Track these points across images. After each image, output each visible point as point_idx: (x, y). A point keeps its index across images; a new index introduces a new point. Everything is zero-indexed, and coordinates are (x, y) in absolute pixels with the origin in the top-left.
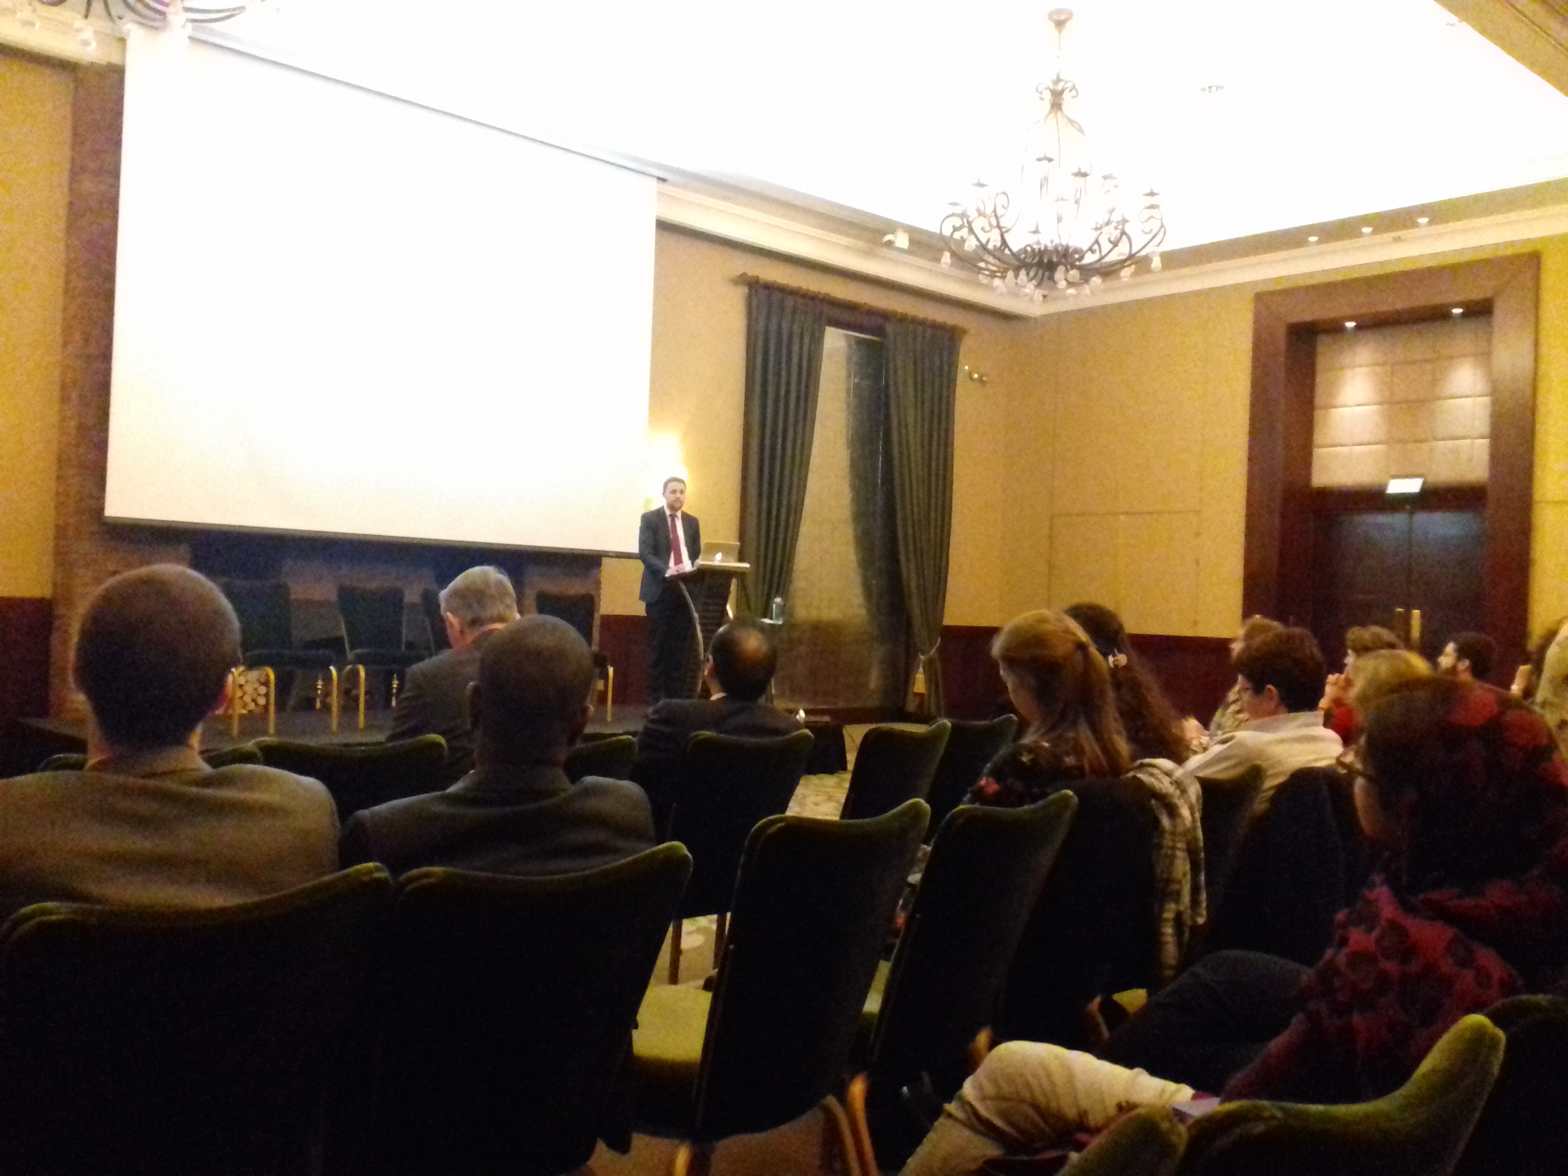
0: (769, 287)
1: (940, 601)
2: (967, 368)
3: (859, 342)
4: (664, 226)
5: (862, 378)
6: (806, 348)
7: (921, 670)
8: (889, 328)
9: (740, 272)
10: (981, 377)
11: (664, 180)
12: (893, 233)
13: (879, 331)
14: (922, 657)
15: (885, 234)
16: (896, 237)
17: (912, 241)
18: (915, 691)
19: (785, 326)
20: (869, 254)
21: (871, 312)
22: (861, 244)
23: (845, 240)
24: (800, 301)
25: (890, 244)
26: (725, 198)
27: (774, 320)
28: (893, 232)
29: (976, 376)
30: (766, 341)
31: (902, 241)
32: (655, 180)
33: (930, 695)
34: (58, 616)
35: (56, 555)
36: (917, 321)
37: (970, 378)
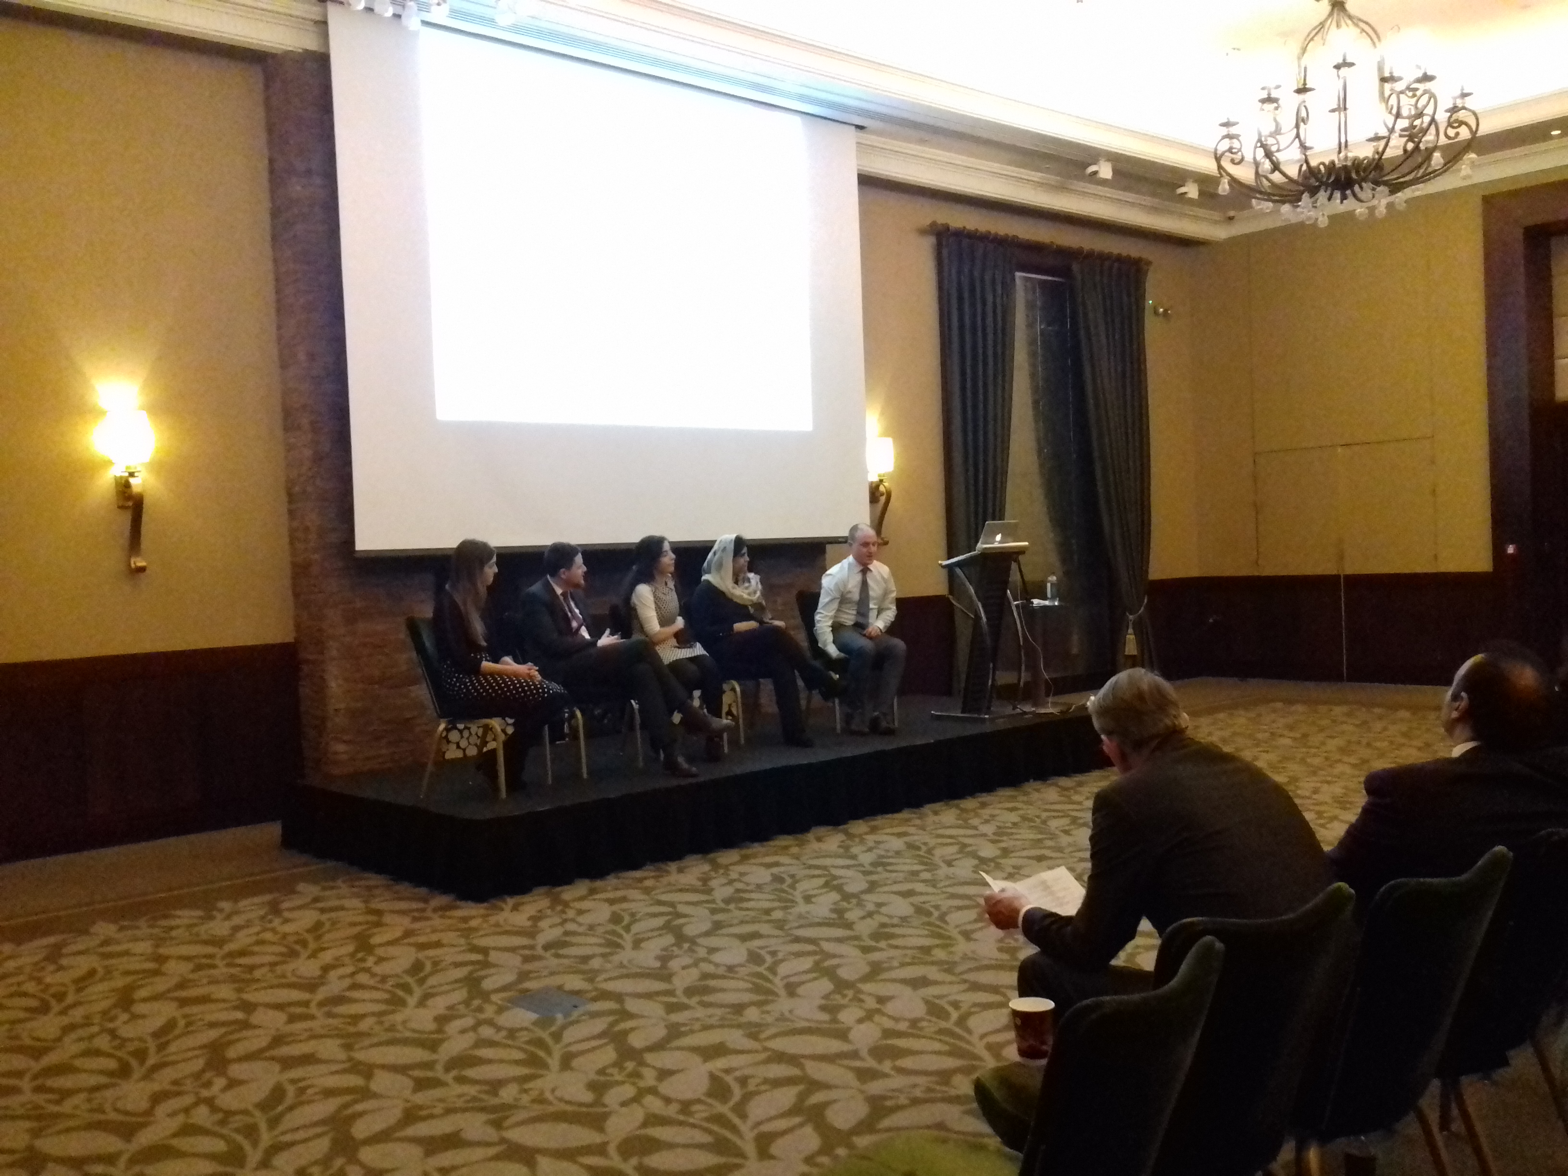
0: (959, 234)
1: (1145, 555)
2: (1151, 302)
4: (865, 180)
5: (1049, 325)
6: (999, 298)
7: (1130, 631)
8: (1075, 267)
9: (928, 222)
10: (1166, 311)
11: (860, 128)
12: (1097, 164)
13: (1066, 272)
14: (1131, 617)
15: (1090, 165)
16: (1100, 167)
17: (1116, 172)
18: (1126, 653)
19: (977, 275)
20: (1061, 188)
21: (1061, 251)
22: (1053, 179)
23: (1036, 176)
24: (991, 246)
25: (1091, 176)
26: (922, 142)
27: (966, 268)
28: (1095, 163)
29: (1161, 310)
30: (960, 295)
31: (1105, 171)
32: (853, 128)
33: (1142, 657)
34: (307, 661)
35: (296, 595)
36: (1103, 257)
37: (1156, 313)
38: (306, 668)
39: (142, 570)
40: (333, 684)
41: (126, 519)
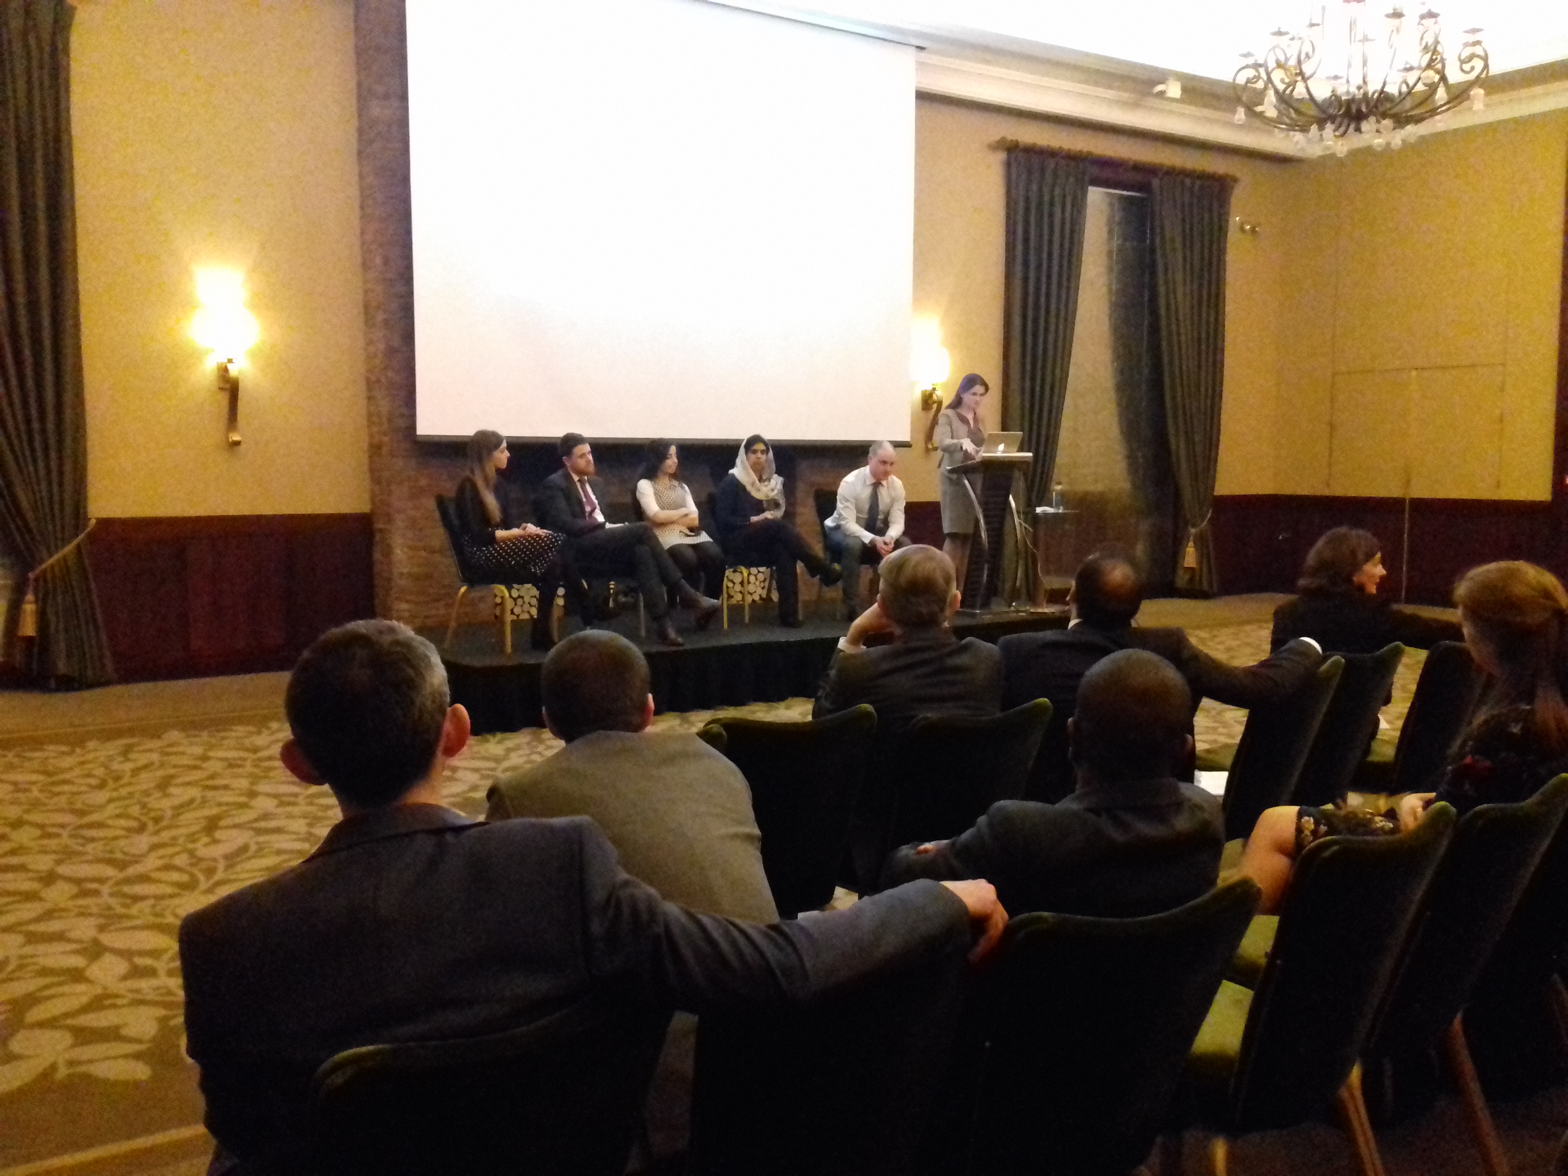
0: (1031, 151)
1: (1211, 472)
2: (1238, 219)
3: (1122, 200)
4: (923, 97)
5: (1125, 240)
6: (1068, 215)
7: (1191, 544)
9: (998, 137)
10: (1253, 230)
11: (921, 48)
14: (1193, 531)
17: (1184, 90)
18: (1186, 565)
19: (1046, 190)
20: (1135, 105)
21: (1137, 167)
24: (1063, 162)
25: (1162, 94)
27: (1035, 187)
28: (1164, 82)
30: (1027, 209)
31: (1174, 90)
33: (1201, 570)
34: (381, 531)
35: (372, 470)
36: (1184, 173)
37: (1242, 229)
38: (378, 537)
39: (237, 443)
40: (398, 551)
41: (224, 399)
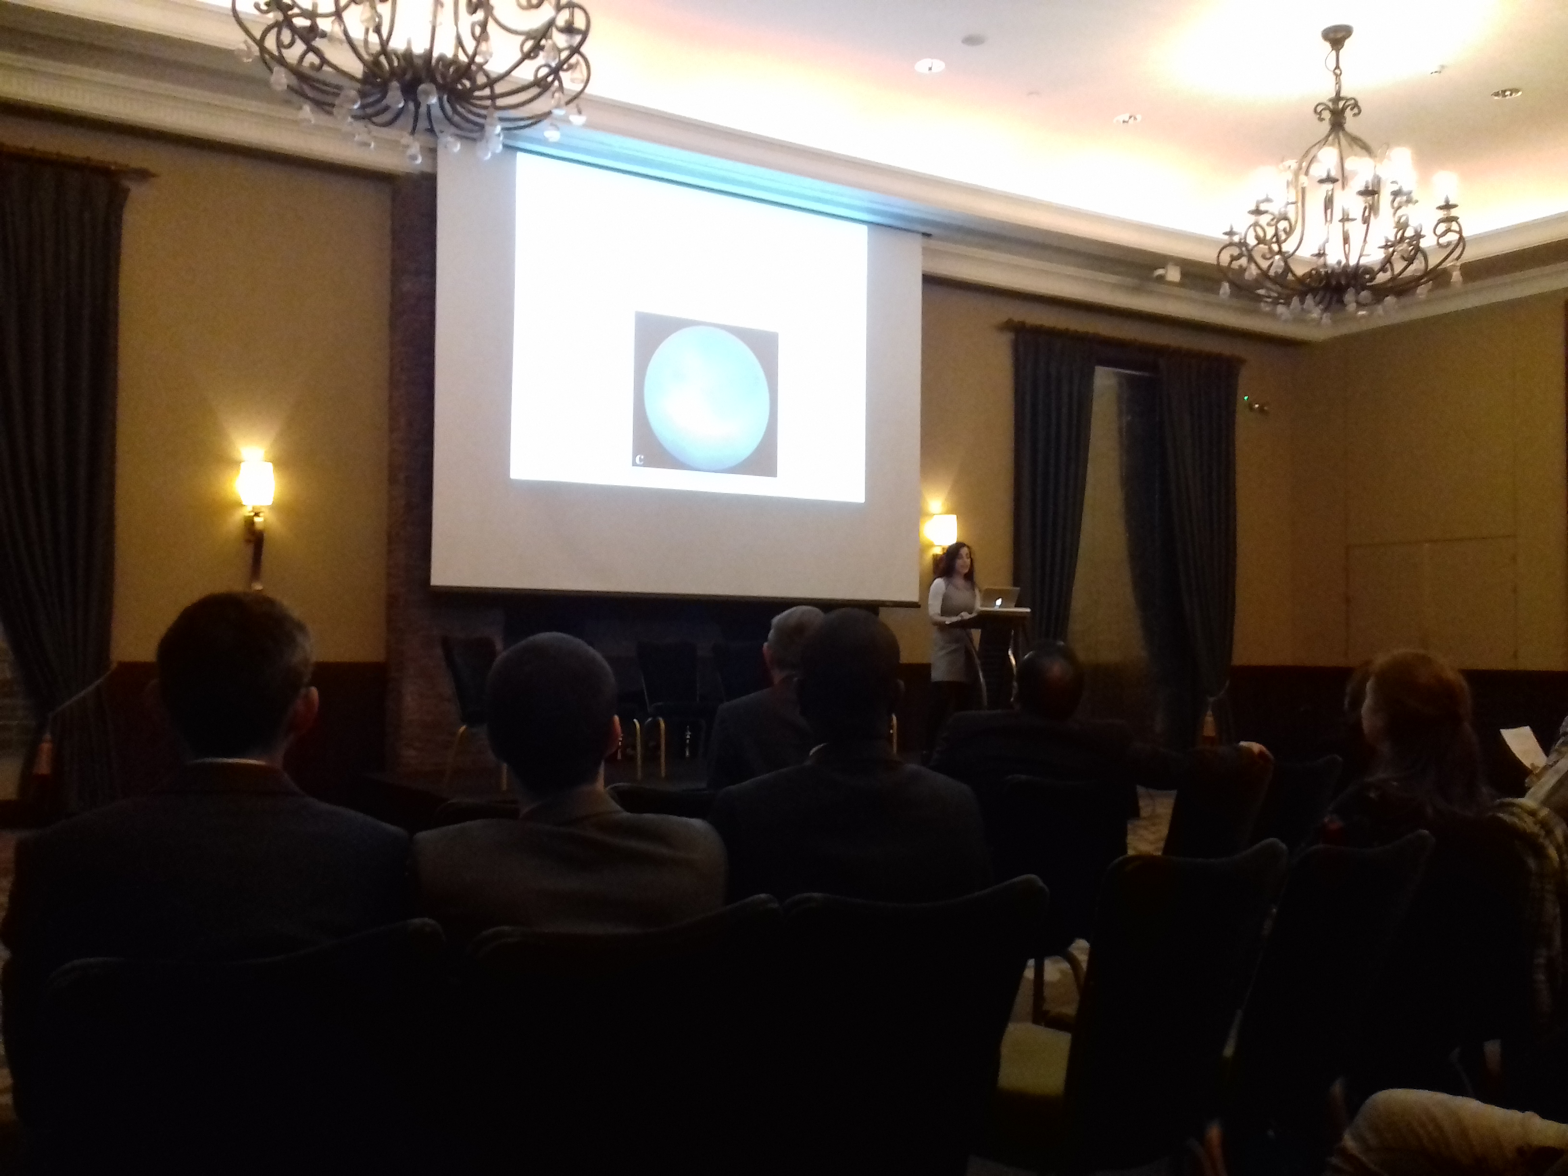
0: (1038, 331)
1: (1228, 643)
2: (1246, 398)
3: (1131, 380)
4: (930, 281)
5: (1134, 416)
6: (1075, 391)
7: (1210, 713)
8: (1163, 363)
9: (1006, 318)
10: (1261, 410)
12: (1164, 268)
13: (1153, 367)
14: (1211, 699)
15: (1156, 269)
16: (1166, 271)
17: (1184, 275)
18: (1205, 734)
19: (1053, 369)
21: (1144, 348)
23: (1113, 279)
24: (1069, 342)
25: (1161, 278)
26: (990, 248)
27: (1042, 365)
29: (1256, 406)
30: (1035, 386)
31: (1173, 274)
32: (919, 235)
34: (394, 679)
35: (389, 623)
36: (1191, 354)
37: (1251, 407)
38: (391, 685)
40: (409, 699)
41: (249, 550)
